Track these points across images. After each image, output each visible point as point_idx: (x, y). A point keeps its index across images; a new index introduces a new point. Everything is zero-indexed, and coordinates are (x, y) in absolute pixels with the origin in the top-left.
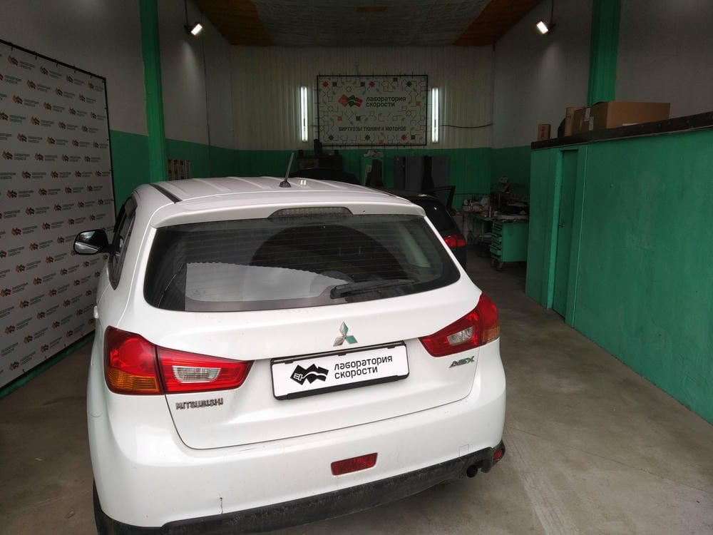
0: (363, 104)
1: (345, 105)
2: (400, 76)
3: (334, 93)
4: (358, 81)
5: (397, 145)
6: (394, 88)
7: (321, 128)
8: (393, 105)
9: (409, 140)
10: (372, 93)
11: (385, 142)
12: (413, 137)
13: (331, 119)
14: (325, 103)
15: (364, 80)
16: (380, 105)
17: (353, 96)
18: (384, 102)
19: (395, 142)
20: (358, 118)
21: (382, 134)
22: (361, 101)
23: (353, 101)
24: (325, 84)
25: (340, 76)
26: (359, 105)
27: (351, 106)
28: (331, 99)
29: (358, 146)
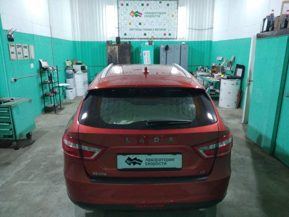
0: (143, 16)
1: (133, 16)
2: (163, 0)
3: (127, 10)
4: (140, 3)
5: (161, 39)
6: (160, 7)
7: (120, 29)
8: (159, 16)
9: (167, 36)
11: (155, 37)
12: (170, 34)
13: (126, 24)
15: (143, 2)
16: (152, 16)
17: (138, 11)
18: (154, 15)
19: (160, 37)
20: (140, 24)
22: (141, 14)
23: (137, 14)
24: (122, 5)
26: (140, 16)
27: (136, 17)
28: (125, 13)
29: (141, 39)
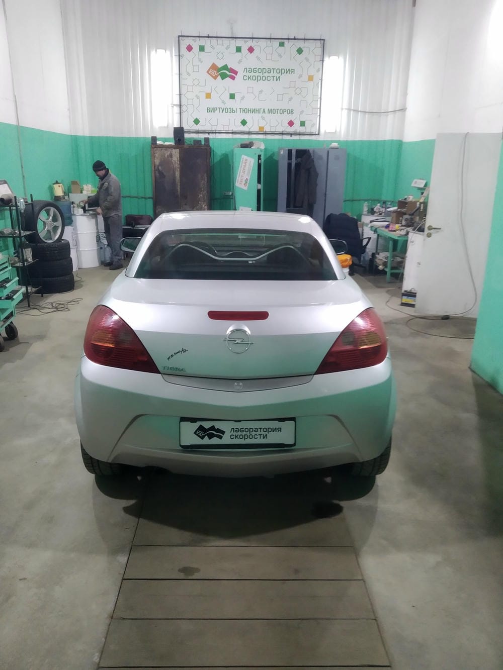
0: (239, 77)
1: (215, 78)
2: (288, 39)
3: (200, 60)
4: (234, 44)
5: (282, 134)
6: (280, 56)
7: (184, 108)
8: (278, 79)
9: (297, 127)
10: (251, 61)
11: (267, 129)
12: (303, 124)
13: (198, 97)
14: (188, 74)
15: (239, 43)
16: (261, 79)
17: (226, 65)
19: (280, 129)
20: (232, 96)
21: (263, 118)
22: (236, 73)
23: (226, 73)
24: (190, 48)
25: (208, 37)
26: (233, 78)
27: (223, 79)
28: (196, 69)
29: (232, 133)
